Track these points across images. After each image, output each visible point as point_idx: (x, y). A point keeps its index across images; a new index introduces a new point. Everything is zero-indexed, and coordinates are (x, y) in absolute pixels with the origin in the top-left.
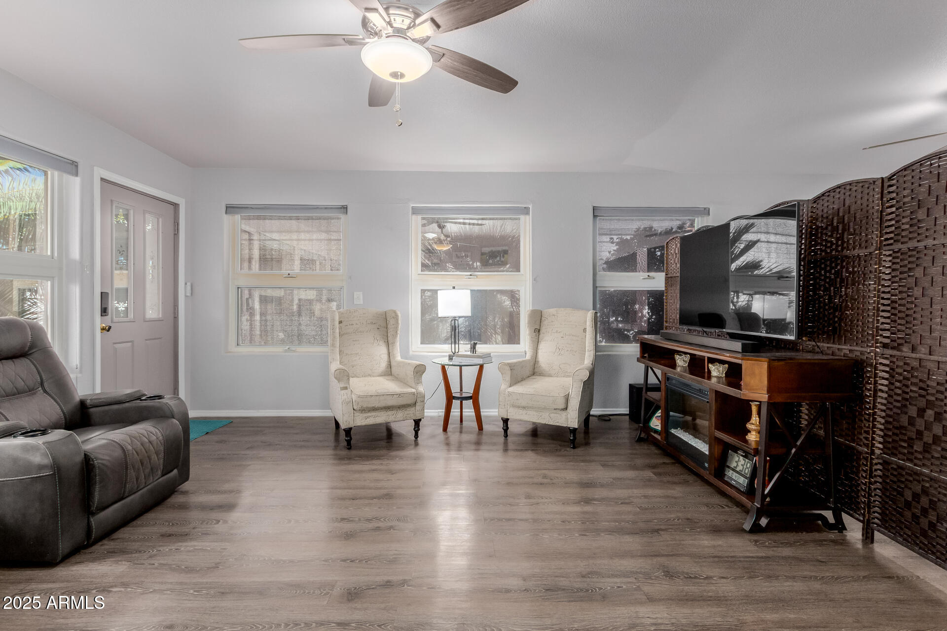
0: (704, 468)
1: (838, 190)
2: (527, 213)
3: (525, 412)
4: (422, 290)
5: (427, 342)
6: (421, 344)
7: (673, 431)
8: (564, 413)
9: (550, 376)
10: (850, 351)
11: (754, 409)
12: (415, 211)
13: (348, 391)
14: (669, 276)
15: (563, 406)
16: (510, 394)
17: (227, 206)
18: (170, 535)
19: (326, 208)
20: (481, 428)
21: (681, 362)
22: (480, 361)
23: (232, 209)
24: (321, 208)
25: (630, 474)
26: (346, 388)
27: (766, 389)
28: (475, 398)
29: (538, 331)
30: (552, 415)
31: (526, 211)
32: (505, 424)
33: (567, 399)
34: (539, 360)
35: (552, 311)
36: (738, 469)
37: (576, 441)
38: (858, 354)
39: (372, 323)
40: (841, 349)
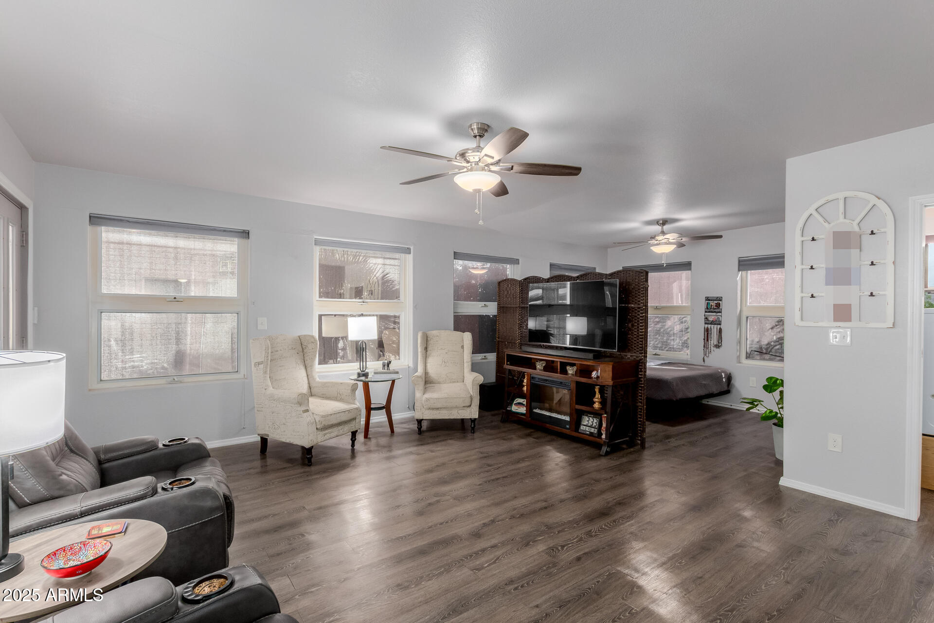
0: (567, 429)
1: (623, 272)
2: (410, 253)
3: (438, 412)
4: (319, 315)
5: (323, 363)
6: (319, 364)
7: (535, 411)
8: (468, 409)
9: (439, 383)
10: (631, 356)
11: (597, 390)
12: (317, 242)
13: (310, 413)
14: (501, 306)
15: (469, 404)
16: (428, 400)
17: (91, 215)
18: (278, 555)
19: (224, 231)
20: (392, 431)
21: (539, 366)
22: (394, 376)
23: (97, 219)
24: (220, 231)
25: (523, 441)
26: (307, 411)
27: (611, 378)
28: (387, 408)
29: (426, 349)
30: (460, 411)
31: (408, 251)
32: (419, 425)
33: (471, 398)
34: (429, 371)
35: (435, 332)
36: (589, 425)
37: (475, 428)
38: (635, 357)
39: (292, 348)
40: (626, 356)
